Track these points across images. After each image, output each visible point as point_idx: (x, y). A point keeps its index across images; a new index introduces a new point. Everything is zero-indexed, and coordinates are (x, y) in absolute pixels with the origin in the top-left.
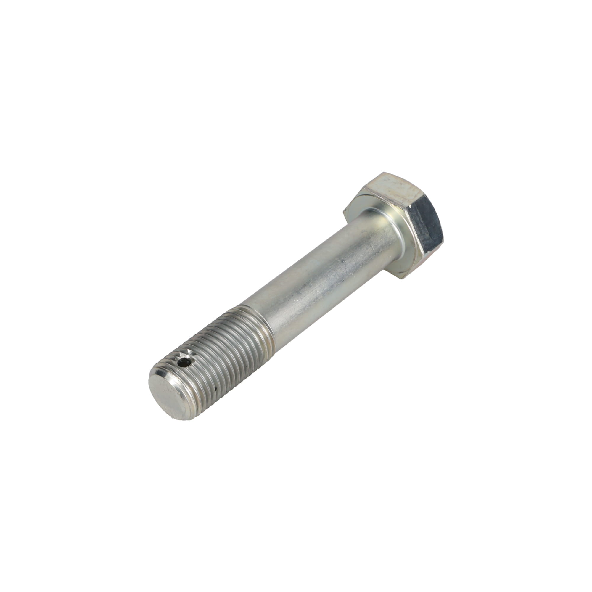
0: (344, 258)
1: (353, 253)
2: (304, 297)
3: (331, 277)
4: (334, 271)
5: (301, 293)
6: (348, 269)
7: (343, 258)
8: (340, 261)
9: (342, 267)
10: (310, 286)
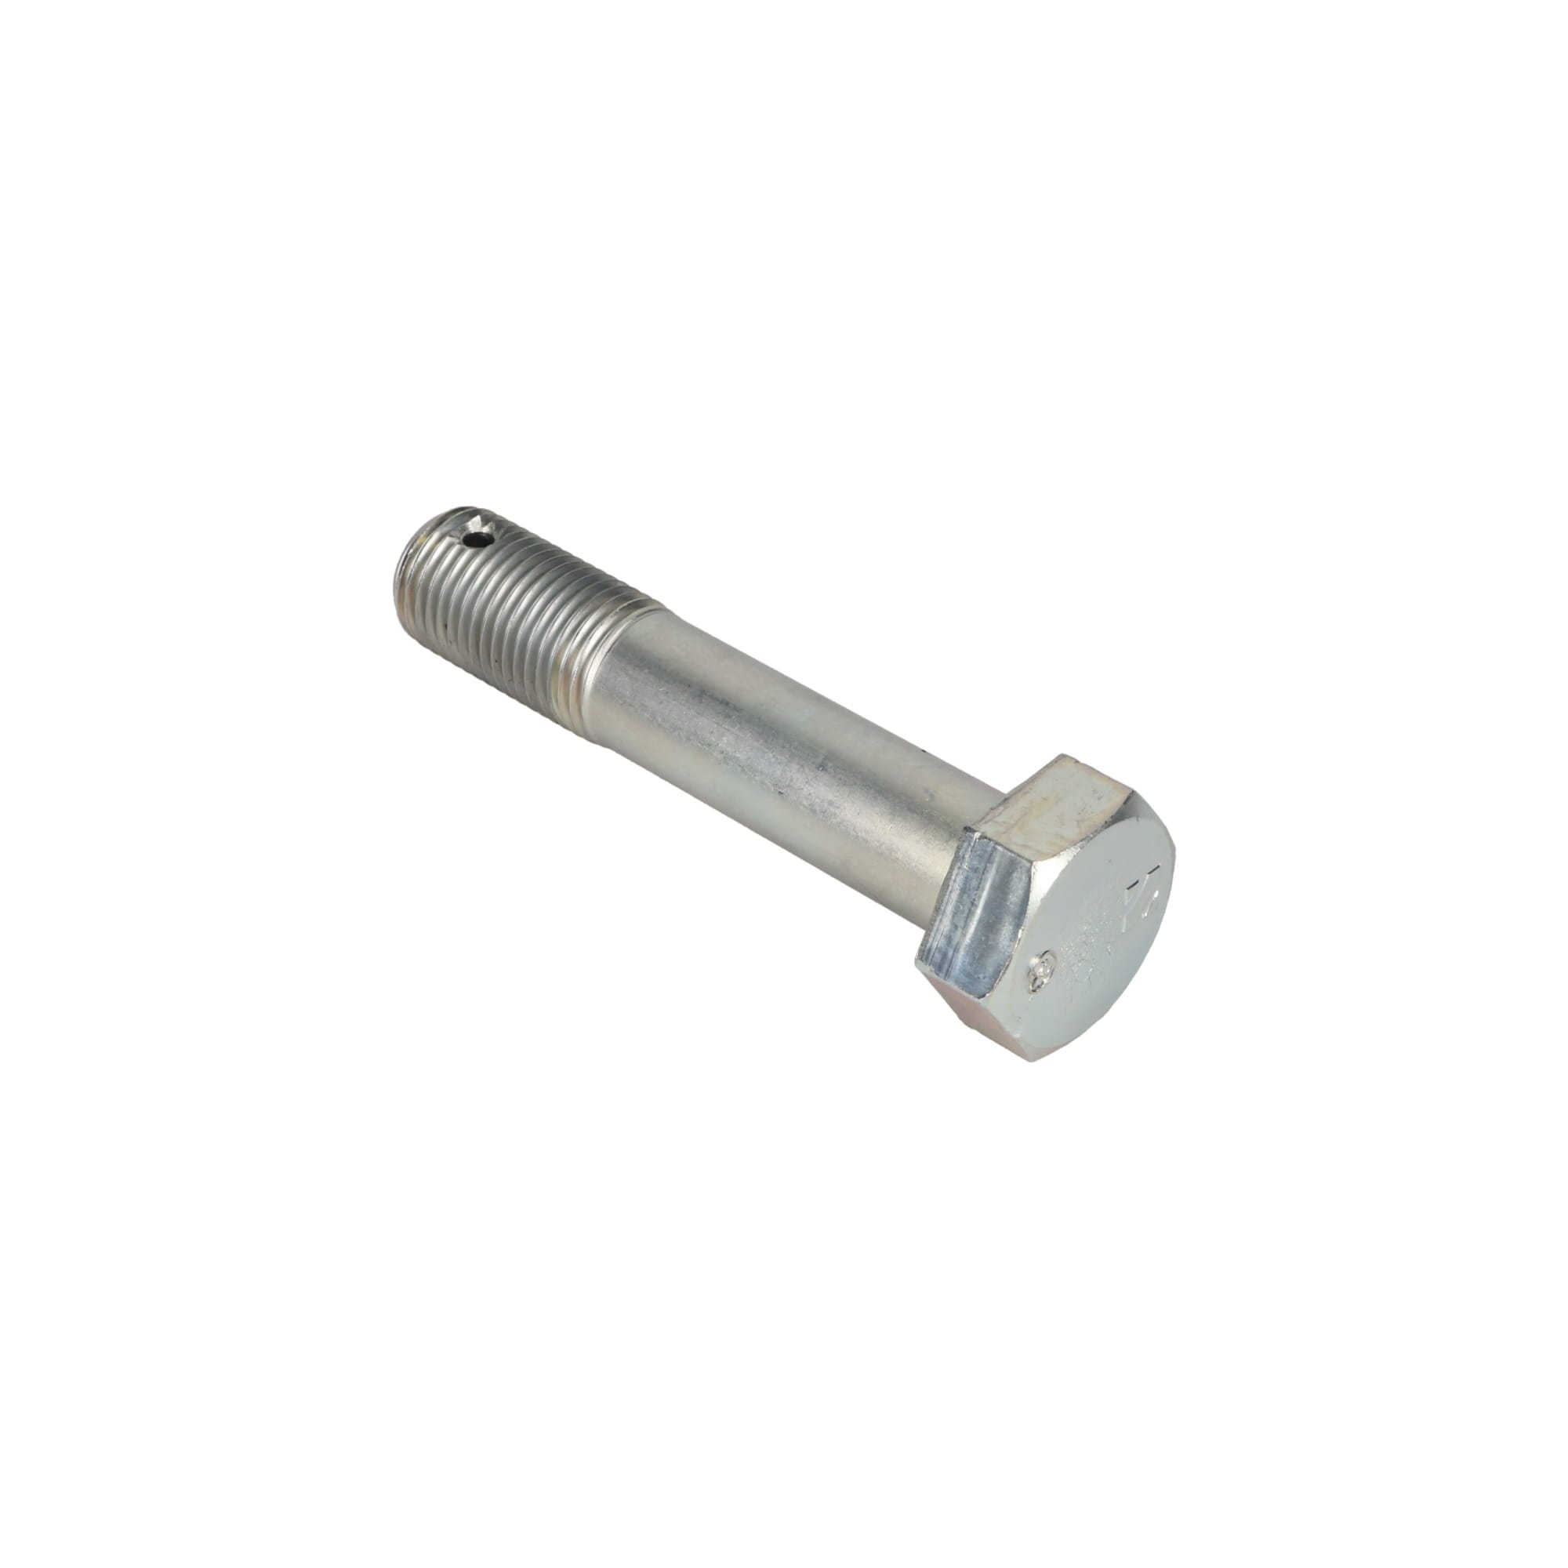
0: (831, 768)
1: (855, 784)
2: (698, 713)
3: (771, 755)
4: (787, 756)
5: (703, 701)
6: (809, 788)
7: (830, 765)
8: (819, 760)
9: (807, 771)
10: (729, 716)
